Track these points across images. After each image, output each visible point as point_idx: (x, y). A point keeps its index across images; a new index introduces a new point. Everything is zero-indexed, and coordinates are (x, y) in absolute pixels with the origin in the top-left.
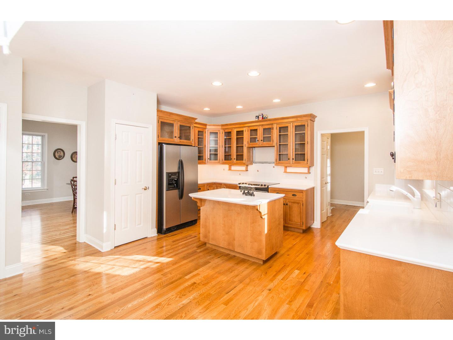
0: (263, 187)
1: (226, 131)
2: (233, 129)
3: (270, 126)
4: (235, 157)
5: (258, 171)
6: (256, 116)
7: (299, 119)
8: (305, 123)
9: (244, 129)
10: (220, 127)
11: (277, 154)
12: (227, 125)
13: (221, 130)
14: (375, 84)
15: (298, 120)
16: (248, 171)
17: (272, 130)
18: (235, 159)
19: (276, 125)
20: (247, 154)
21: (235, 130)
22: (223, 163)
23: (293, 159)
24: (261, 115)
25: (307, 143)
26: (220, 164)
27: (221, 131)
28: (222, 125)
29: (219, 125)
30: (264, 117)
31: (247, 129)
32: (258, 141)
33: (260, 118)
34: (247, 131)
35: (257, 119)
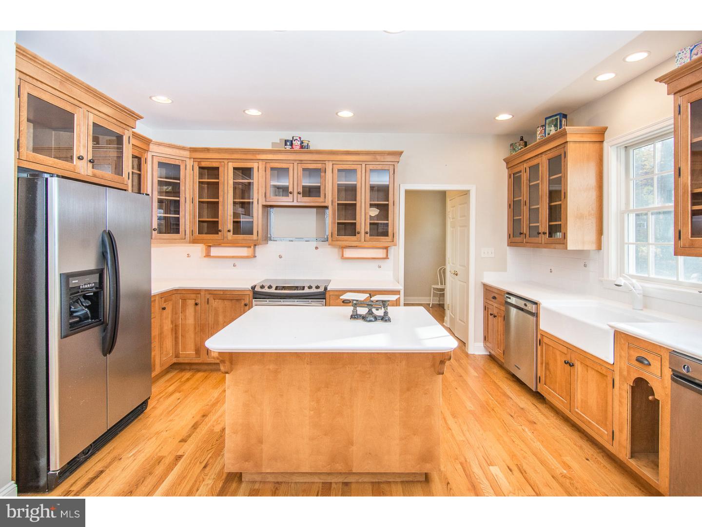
0: (314, 290)
1: (204, 164)
2: (226, 161)
3: (319, 166)
4: (230, 226)
5: (280, 257)
6: (286, 141)
7: (379, 157)
8: (390, 167)
9: (255, 165)
10: (187, 154)
11: (335, 223)
12: (207, 150)
13: (188, 160)
14: (511, 116)
15: (377, 159)
16: (256, 257)
17: (323, 174)
18: (229, 231)
19: (331, 163)
20: (262, 221)
21: (231, 166)
22: (194, 241)
23: (366, 233)
24: (299, 140)
25: (392, 204)
26: (186, 243)
27: (190, 163)
28: (193, 150)
29: (183, 149)
30: (304, 144)
31: (262, 165)
32: (291, 193)
33: (297, 144)
34: (262, 171)
35: (288, 147)
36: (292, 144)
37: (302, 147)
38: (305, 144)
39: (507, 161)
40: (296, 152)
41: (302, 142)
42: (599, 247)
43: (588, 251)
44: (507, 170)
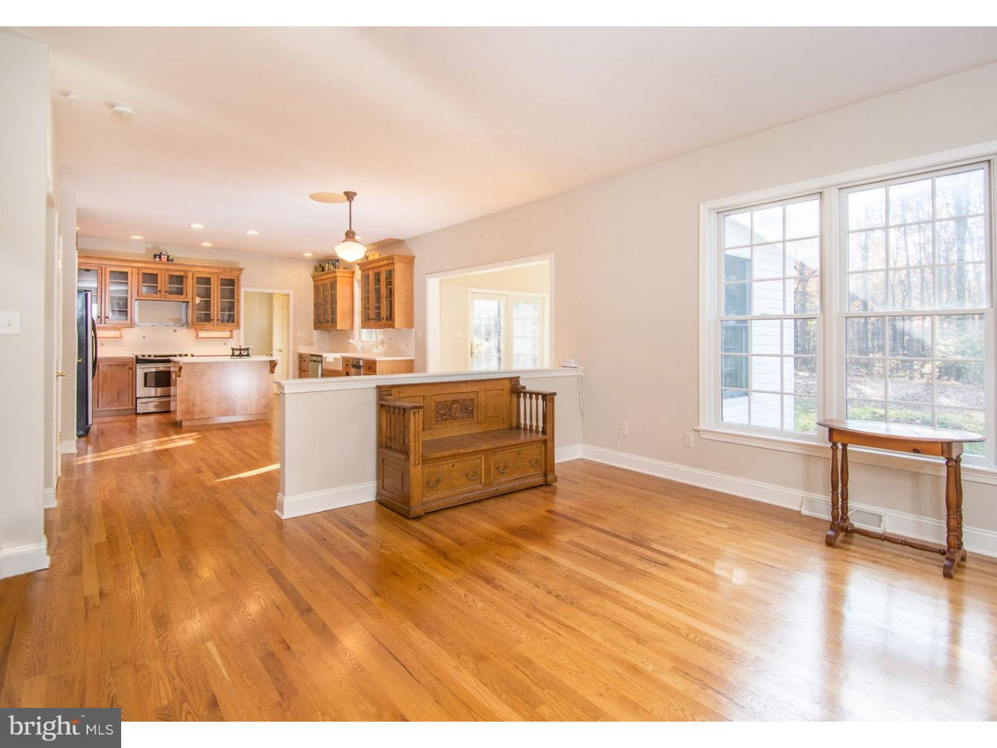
1: (83, 267)
2: (104, 266)
3: (181, 274)
4: (108, 314)
5: (144, 337)
6: (155, 255)
7: (227, 271)
8: (235, 277)
9: (129, 271)
11: (194, 313)
17: (185, 280)
18: (107, 317)
19: (191, 273)
21: (108, 269)
23: (218, 320)
24: (166, 254)
25: (237, 302)
31: (135, 271)
32: (160, 291)
33: (164, 258)
34: (135, 276)
35: (157, 259)
36: (160, 257)
37: (168, 260)
38: (171, 258)
39: (314, 277)
40: (163, 263)
41: (168, 257)
42: (352, 328)
43: (347, 330)
44: (313, 283)
